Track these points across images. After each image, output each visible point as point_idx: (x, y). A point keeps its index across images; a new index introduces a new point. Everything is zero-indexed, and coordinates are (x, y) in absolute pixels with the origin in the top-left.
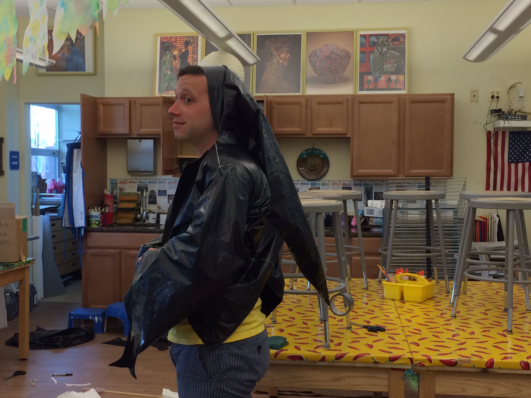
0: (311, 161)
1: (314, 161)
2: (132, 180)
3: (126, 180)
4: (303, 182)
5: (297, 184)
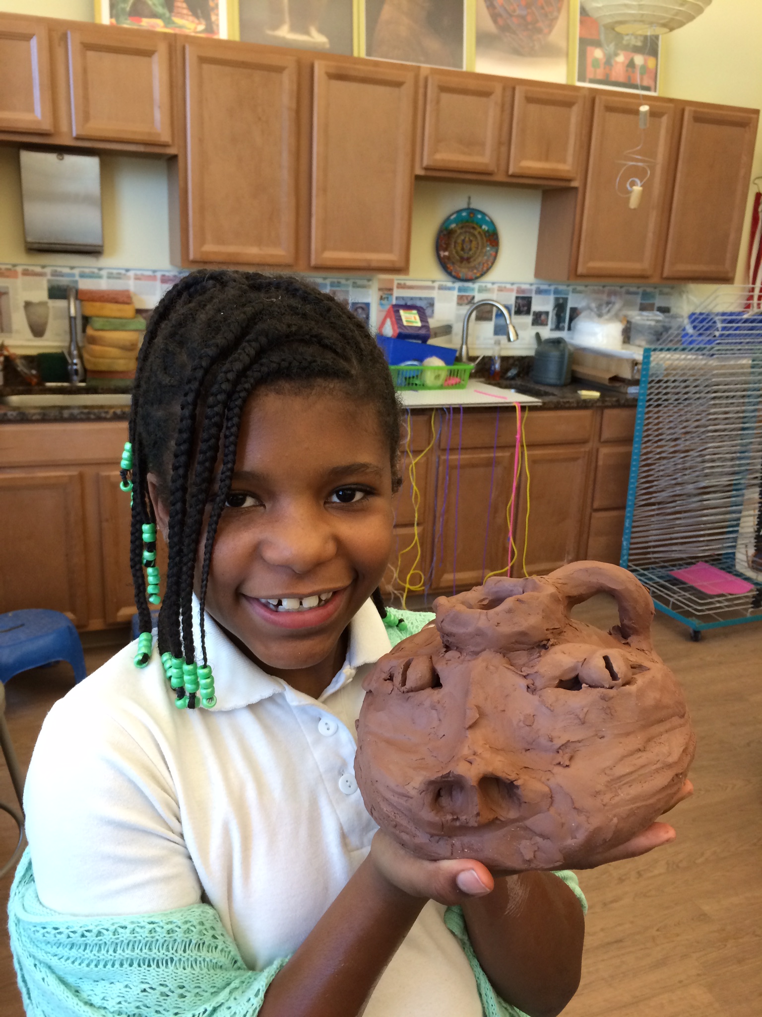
0: (462, 238)
1: (469, 238)
2: (31, 268)
3: (14, 265)
4: (446, 283)
5: (432, 288)
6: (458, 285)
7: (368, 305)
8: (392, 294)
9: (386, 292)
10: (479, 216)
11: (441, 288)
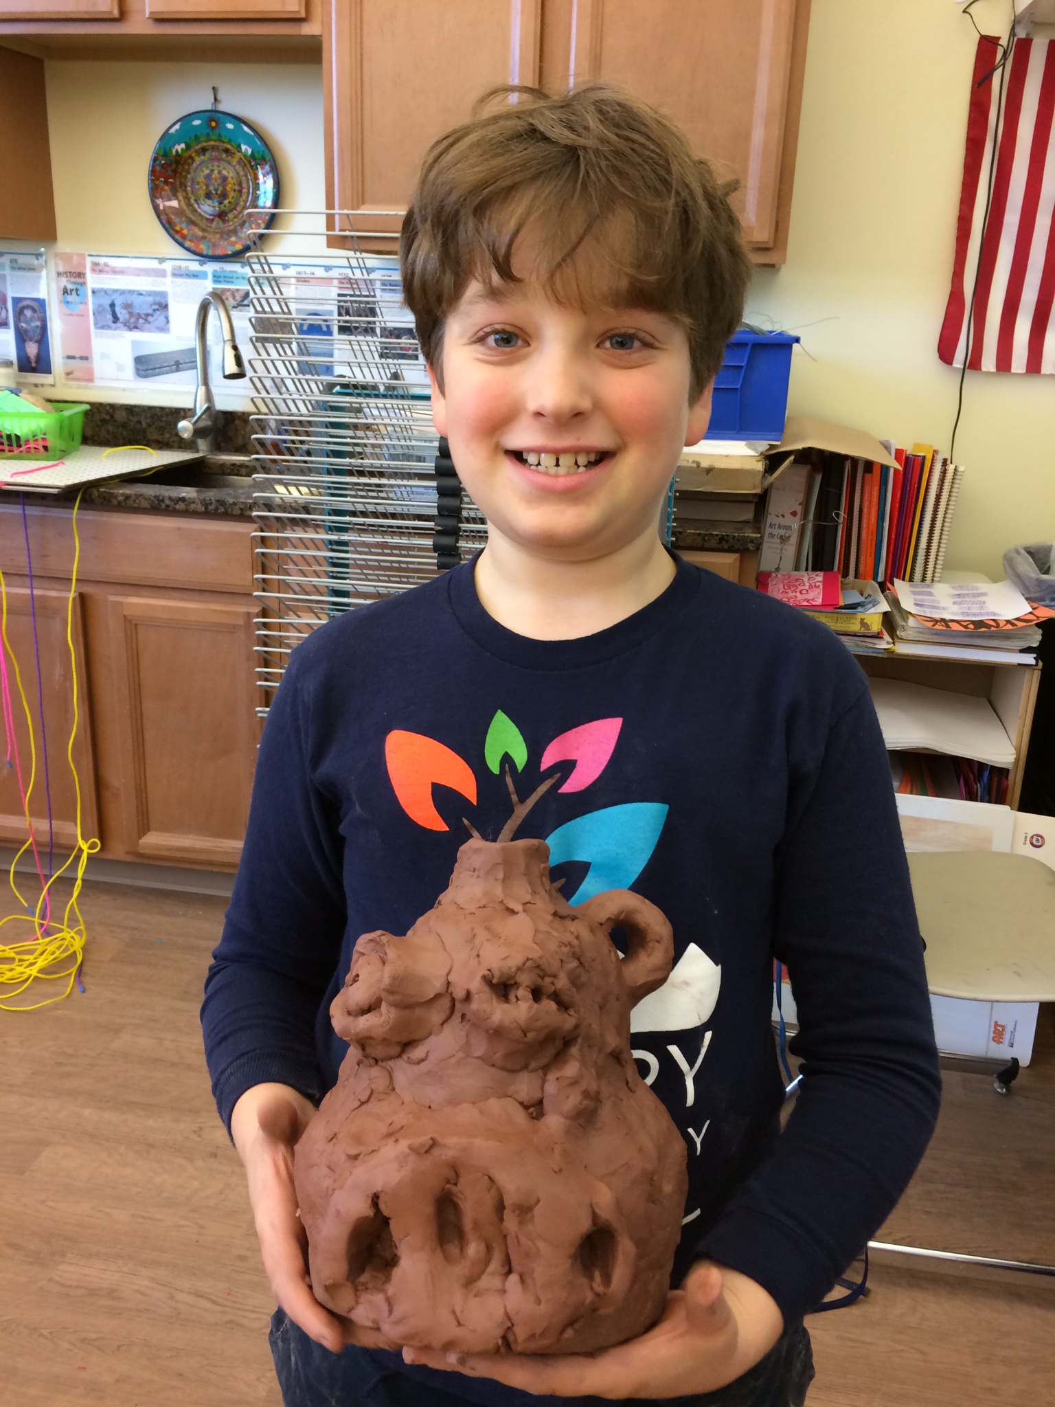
0: (207, 172)
1: (220, 172)
4: (183, 264)
5: (162, 273)
6: (211, 267)
7: (41, 303)
8: (83, 284)
9: (73, 279)
10: (230, 126)
11: (177, 274)
